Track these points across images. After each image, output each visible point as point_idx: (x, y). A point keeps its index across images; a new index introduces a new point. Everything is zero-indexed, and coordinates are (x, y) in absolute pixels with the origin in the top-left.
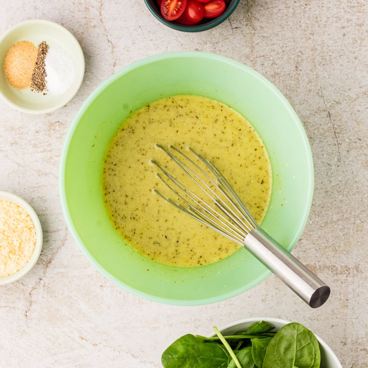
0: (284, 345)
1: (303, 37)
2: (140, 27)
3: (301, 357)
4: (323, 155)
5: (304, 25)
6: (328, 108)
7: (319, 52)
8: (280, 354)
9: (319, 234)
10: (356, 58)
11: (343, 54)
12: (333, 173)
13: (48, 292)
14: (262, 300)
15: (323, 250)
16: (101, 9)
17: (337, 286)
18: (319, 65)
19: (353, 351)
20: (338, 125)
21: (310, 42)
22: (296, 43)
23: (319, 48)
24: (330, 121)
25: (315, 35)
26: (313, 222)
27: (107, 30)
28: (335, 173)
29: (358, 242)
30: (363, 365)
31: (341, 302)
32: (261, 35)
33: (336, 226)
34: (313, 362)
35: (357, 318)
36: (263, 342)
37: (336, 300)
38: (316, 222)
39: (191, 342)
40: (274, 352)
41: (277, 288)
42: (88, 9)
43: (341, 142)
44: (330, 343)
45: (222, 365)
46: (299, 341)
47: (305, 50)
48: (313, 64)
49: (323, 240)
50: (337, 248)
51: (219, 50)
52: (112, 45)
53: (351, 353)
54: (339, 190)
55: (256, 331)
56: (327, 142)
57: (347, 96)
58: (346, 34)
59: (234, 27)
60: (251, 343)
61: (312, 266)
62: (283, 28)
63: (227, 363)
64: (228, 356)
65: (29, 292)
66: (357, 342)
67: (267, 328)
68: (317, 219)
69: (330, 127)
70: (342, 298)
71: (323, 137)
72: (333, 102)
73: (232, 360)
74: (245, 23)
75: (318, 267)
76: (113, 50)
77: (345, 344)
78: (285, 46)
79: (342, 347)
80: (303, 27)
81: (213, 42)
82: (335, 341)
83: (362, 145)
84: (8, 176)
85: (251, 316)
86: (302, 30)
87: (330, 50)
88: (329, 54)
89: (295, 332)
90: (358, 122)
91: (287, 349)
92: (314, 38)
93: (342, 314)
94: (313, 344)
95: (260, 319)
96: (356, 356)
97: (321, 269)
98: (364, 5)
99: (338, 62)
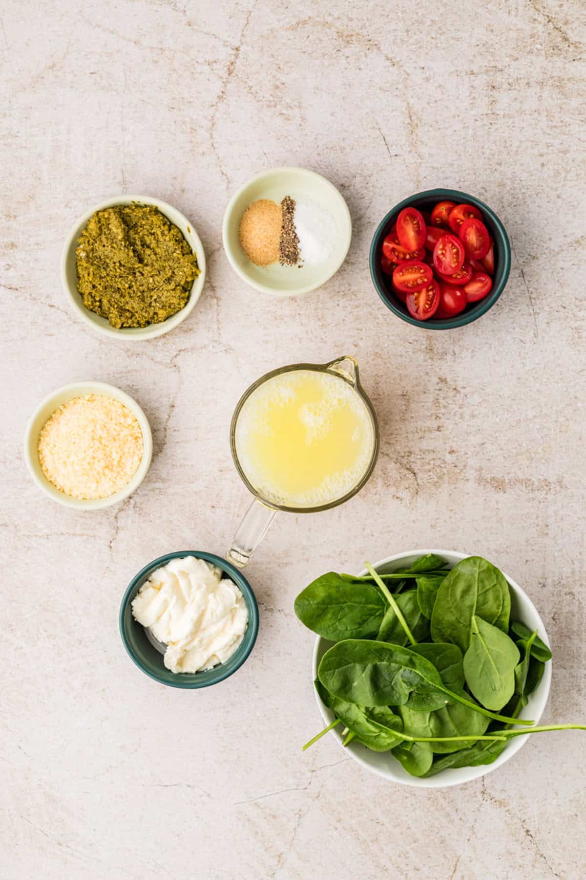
0: (460, 587)
1: (487, 167)
2: (265, 154)
3: (485, 602)
4: (514, 329)
5: (488, 151)
6: (520, 265)
7: (508, 188)
8: (455, 600)
9: (509, 436)
10: (559, 197)
11: (540, 191)
12: (527, 353)
13: (140, 515)
14: (431, 526)
15: (514, 458)
16: (212, 130)
17: (533, 507)
18: (509, 206)
19: (555, 595)
20: (534, 288)
21: (497, 174)
22: (478, 177)
23: (508, 182)
24: (523, 282)
25: (503, 165)
26: (500, 420)
27: (220, 159)
28: (531, 353)
29: (561, 447)
30: (568, 615)
31: (538, 528)
32: (429, 165)
33: (531, 426)
34: (500, 610)
35: (561, 550)
36: (432, 583)
37: (531, 526)
38: (504, 420)
39: (335, 583)
40: (448, 597)
41: (451, 510)
42: (195, 130)
43: (538, 311)
44: (523, 584)
45: (377, 614)
46: (481, 581)
47: (489, 186)
48: (501, 205)
49: (514, 445)
50: (533, 455)
51: (373, 186)
52: (228, 179)
53: (552, 599)
54: (536, 376)
55: (423, 567)
56: (519, 311)
57: (546, 249)
58: (545, 164)
59: (393, 154)
60: (416, 584)
61: (499, 479)
62: (460, 155)
63: (383, 612)
64: (384, 602)
65: (114, 514)
66: (560, 582)
67: (438, 565)
68: (506, 415)
69: (523, 291)
70: (541, 523)
71: (514, 304)
72: (527, 256)
73: (390, 608)
74: (409, 149)
75: (507, 481)
76: (228, 185)
77: (544, 586)
78: (462, 180)
79: (540, 590)
80: (486, 155)
81: (365, 174)
82: (530, 581)
83: (567, 314)
84: (86, 357)
85: (416, 548)
86: (485, 158)
87: (523, 186)
88: (524, 191)
89: (476, 569)
90: (561, 284)
91: (466, 592)
92: (502, 169)
93: (539, 545)
94: (501, 586)
95: (428, 552)
96: (560, 602)
97: (512, 483)
98: (570, 124)
99: (534, 202)
